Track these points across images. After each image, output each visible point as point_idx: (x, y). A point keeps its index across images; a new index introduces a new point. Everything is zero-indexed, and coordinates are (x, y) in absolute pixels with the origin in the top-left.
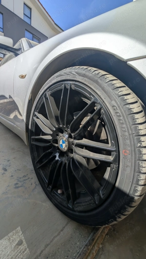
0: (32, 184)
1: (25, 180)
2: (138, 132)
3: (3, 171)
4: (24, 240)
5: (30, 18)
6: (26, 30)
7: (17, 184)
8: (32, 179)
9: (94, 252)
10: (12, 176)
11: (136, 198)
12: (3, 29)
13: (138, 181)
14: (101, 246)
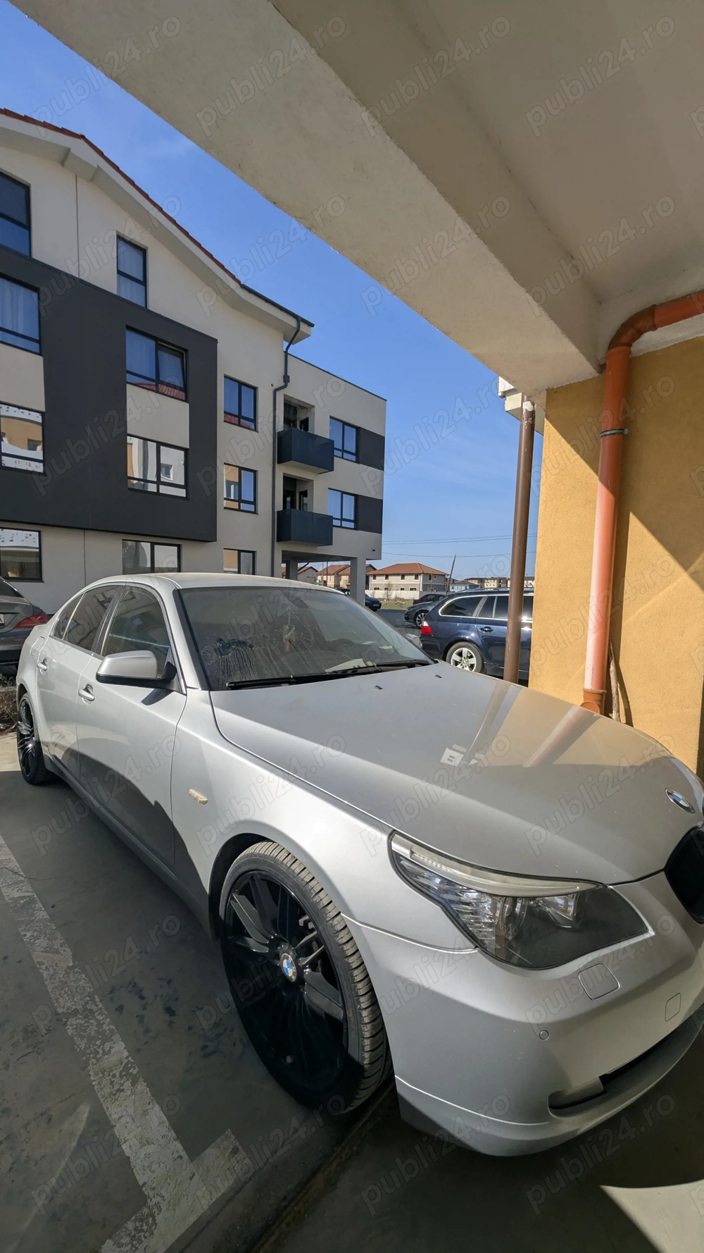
0: (234, 1044)
1: (219, 1035)
2: (357, 992)
3: (167, 1017)
4: (240, 1147)
5: (144, 282)
6: (129, 328)
7: (205, 1047)
8: (232, 1030)
9: (344, 1156)
10: (190, 1028)
11: (365, 1066)
12: (39, 342)
13: (363, 1047)
14: (355, 1148)
